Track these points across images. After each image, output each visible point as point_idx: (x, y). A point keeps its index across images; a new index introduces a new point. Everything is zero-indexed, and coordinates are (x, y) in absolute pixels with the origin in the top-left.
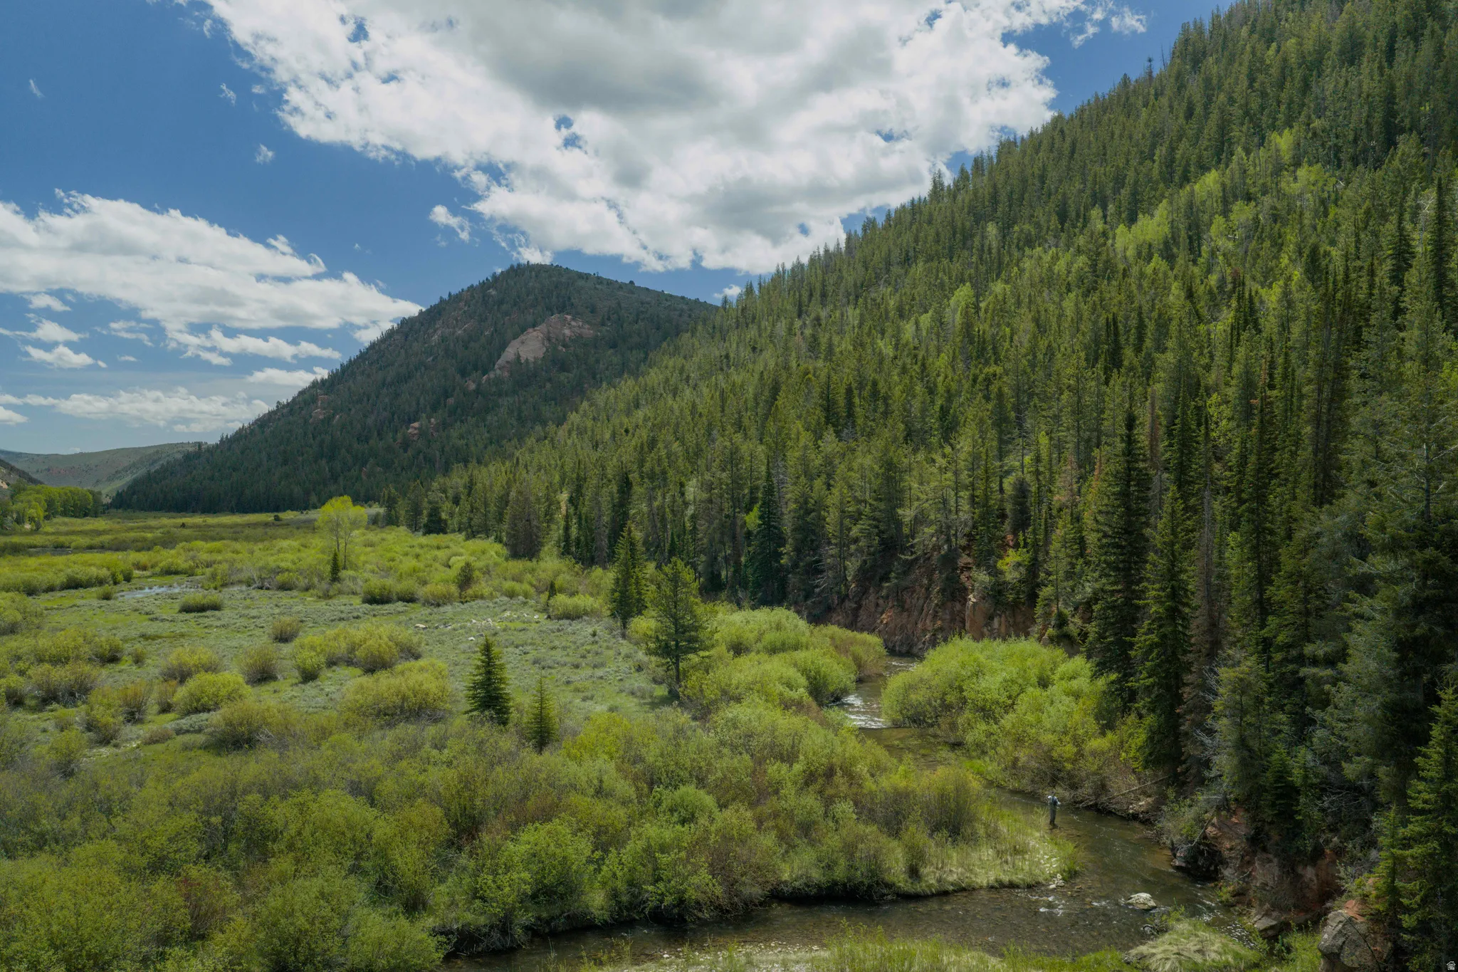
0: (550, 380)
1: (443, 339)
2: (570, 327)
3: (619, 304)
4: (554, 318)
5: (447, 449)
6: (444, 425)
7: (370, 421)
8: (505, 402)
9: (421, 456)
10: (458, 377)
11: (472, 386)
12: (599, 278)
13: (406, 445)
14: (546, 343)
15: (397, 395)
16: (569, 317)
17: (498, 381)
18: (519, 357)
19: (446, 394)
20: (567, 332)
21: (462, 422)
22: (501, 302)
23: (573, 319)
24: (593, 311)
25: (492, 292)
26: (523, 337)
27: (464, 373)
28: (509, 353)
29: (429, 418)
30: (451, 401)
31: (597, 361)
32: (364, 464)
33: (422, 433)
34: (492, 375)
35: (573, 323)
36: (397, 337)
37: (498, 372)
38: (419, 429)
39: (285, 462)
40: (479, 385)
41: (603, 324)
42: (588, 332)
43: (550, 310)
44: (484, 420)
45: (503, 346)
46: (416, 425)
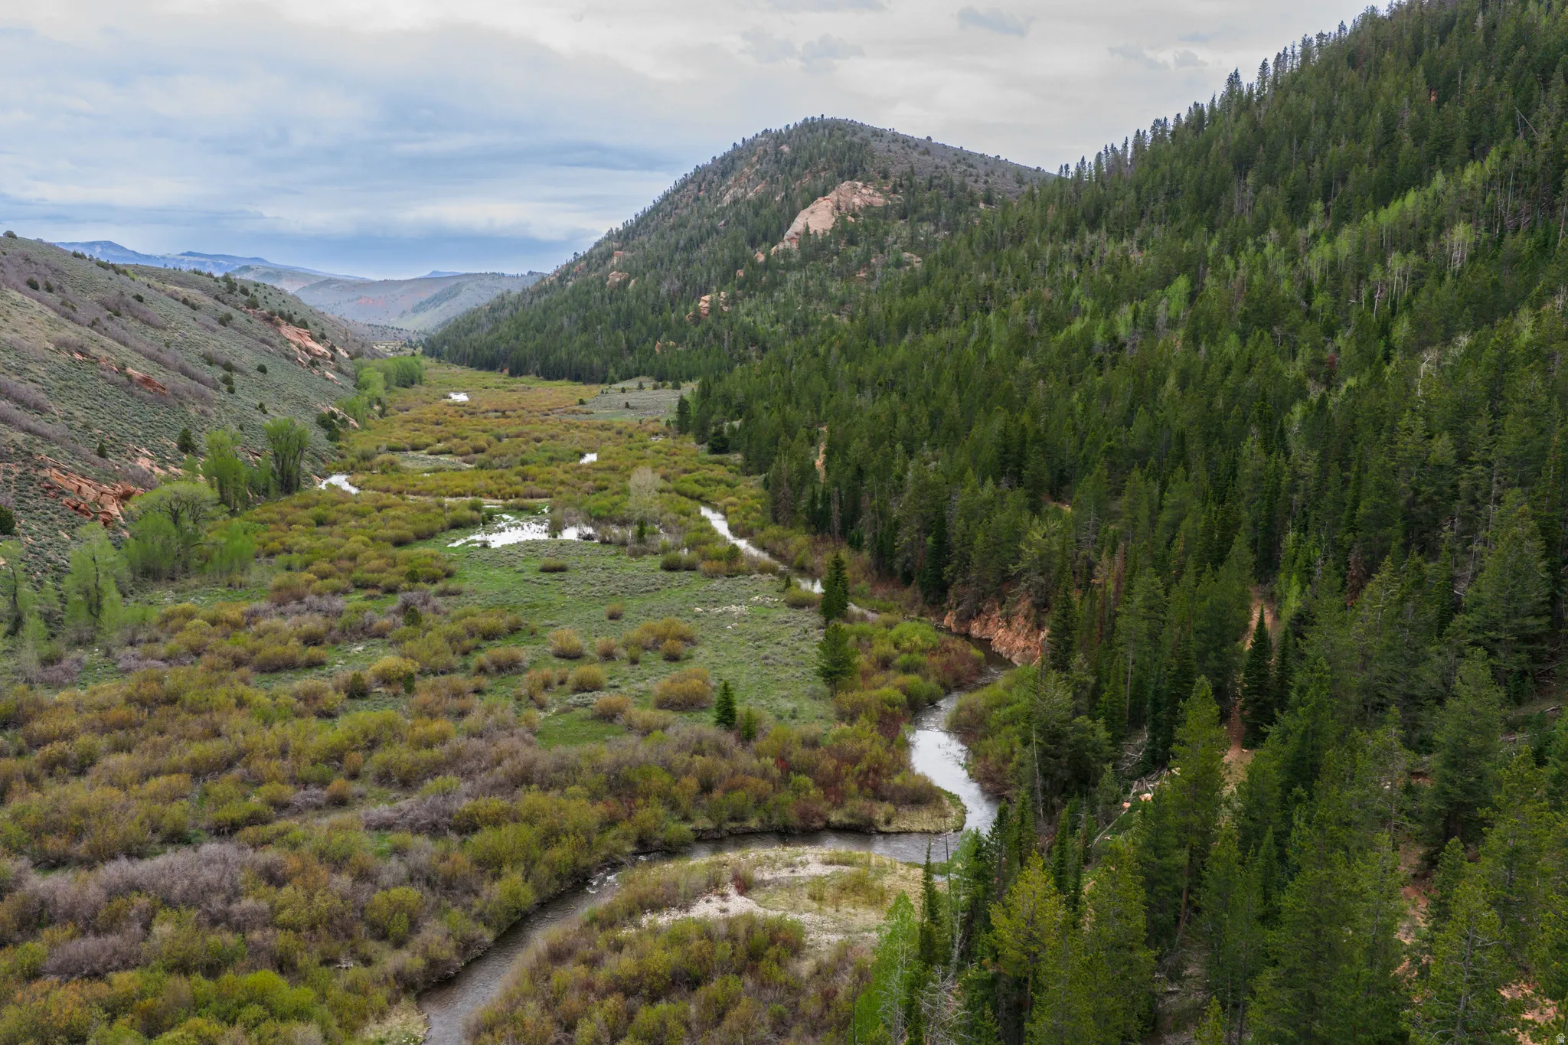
0: (837, 254)
1: (735, 201)
2: (860, 195)
3: (912, 168)
4: (845, 185)
5: (736, 327)
6: (733, 300)
7: (663, 291)
8: (793, 276)
9: (711, 334)
10: (748, 248)
11: (761, 258)
12: (894, 134)
13: (698, 319)
14: (837, 213)
15: (689, 263)
16: (860, 184)
17: (787, 253)
18: (807, 228)
19: (736, 265)
20: (857, 201)
21: (750, 296)
22: (793, 162)
23: (865, 187)
24: (886, 177)
25: (785, 148)
26: (811, 207)
27: (753, 243)
28: (798, 225)
29: (719, 291)
30: (740, 273)
31: (887, 233)
32: (657, 338)
33: (713, 308)
34: (781, 246)
35: (864, 191)
36: (691, 187)
37: (787, 244)
38: (711, 302)
39: (585, 329)
40: (768, 257)
41: (895, 192)
42: (879, 201)
43: (842, 175)
44: (772, 296)
45: (794, 215)
46: (707, 298)
